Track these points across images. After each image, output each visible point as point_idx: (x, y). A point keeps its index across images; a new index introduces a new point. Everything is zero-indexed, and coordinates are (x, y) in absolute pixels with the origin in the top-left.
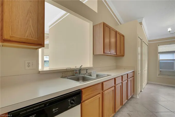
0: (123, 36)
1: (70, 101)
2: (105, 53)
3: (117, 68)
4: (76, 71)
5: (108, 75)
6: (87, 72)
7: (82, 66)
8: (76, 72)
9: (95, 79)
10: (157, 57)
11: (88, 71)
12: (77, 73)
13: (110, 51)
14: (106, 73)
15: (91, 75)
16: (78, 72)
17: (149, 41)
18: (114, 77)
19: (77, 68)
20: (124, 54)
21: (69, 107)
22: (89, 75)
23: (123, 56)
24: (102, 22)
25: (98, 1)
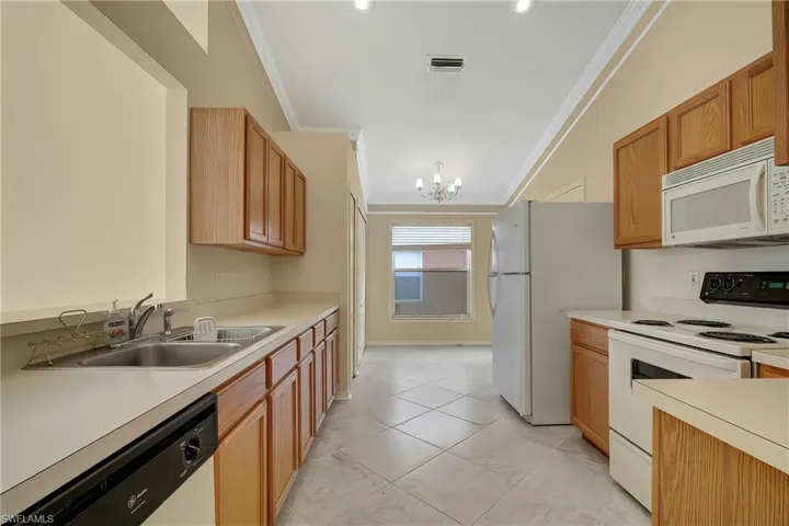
0: (304, 180)
1: (187, 448)
2: (250, 240)
3: (279, 300)
4: (119, 324)
5: (275, 330)
6: (167, 326)
7: (151, 296)
8: (116, 329)
9: (236, 347)
10: (388, 261)
11: (175, 323)
12: (121, 332)
13: (264, 234)
14: (262, 323)
15: (190, 338)
16: (125, 328)
17: (371, 207)
18: (295, 335)
19: (119, 307)
20: (304, 246)
21: (182, 475)
22: (184, 339)
23: (302, 254)
24: (240, 110)
25: (209, 3)
